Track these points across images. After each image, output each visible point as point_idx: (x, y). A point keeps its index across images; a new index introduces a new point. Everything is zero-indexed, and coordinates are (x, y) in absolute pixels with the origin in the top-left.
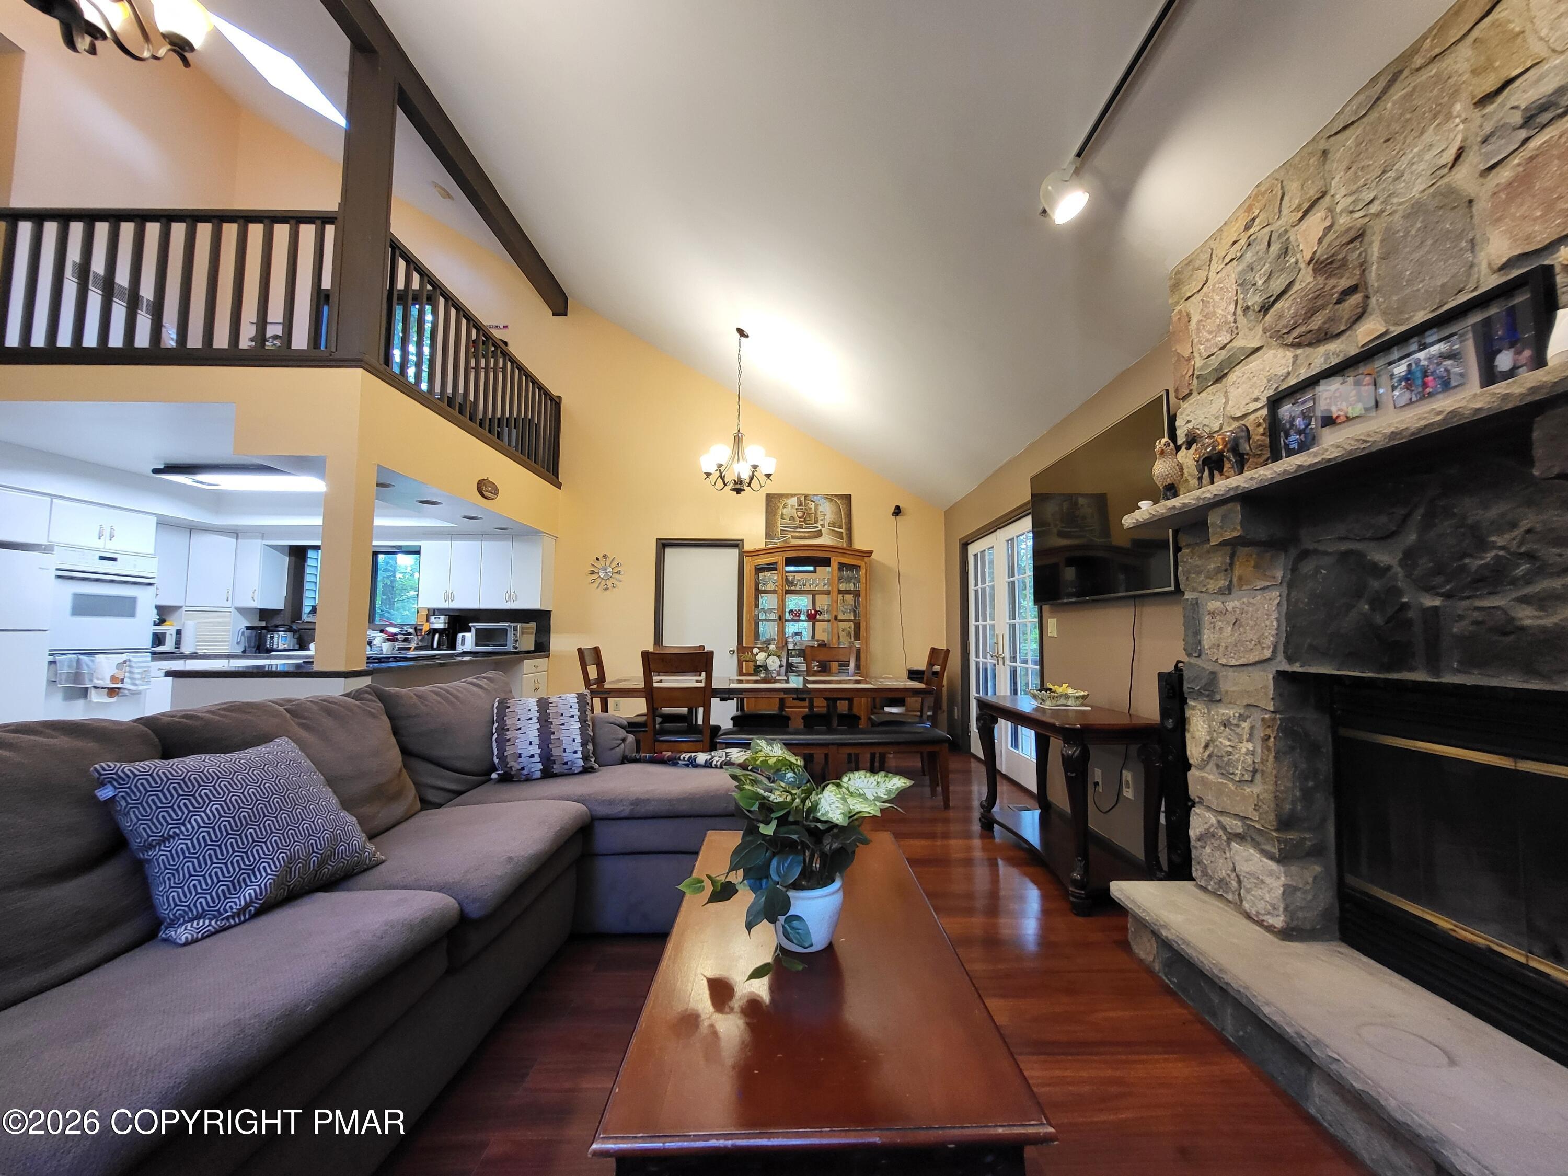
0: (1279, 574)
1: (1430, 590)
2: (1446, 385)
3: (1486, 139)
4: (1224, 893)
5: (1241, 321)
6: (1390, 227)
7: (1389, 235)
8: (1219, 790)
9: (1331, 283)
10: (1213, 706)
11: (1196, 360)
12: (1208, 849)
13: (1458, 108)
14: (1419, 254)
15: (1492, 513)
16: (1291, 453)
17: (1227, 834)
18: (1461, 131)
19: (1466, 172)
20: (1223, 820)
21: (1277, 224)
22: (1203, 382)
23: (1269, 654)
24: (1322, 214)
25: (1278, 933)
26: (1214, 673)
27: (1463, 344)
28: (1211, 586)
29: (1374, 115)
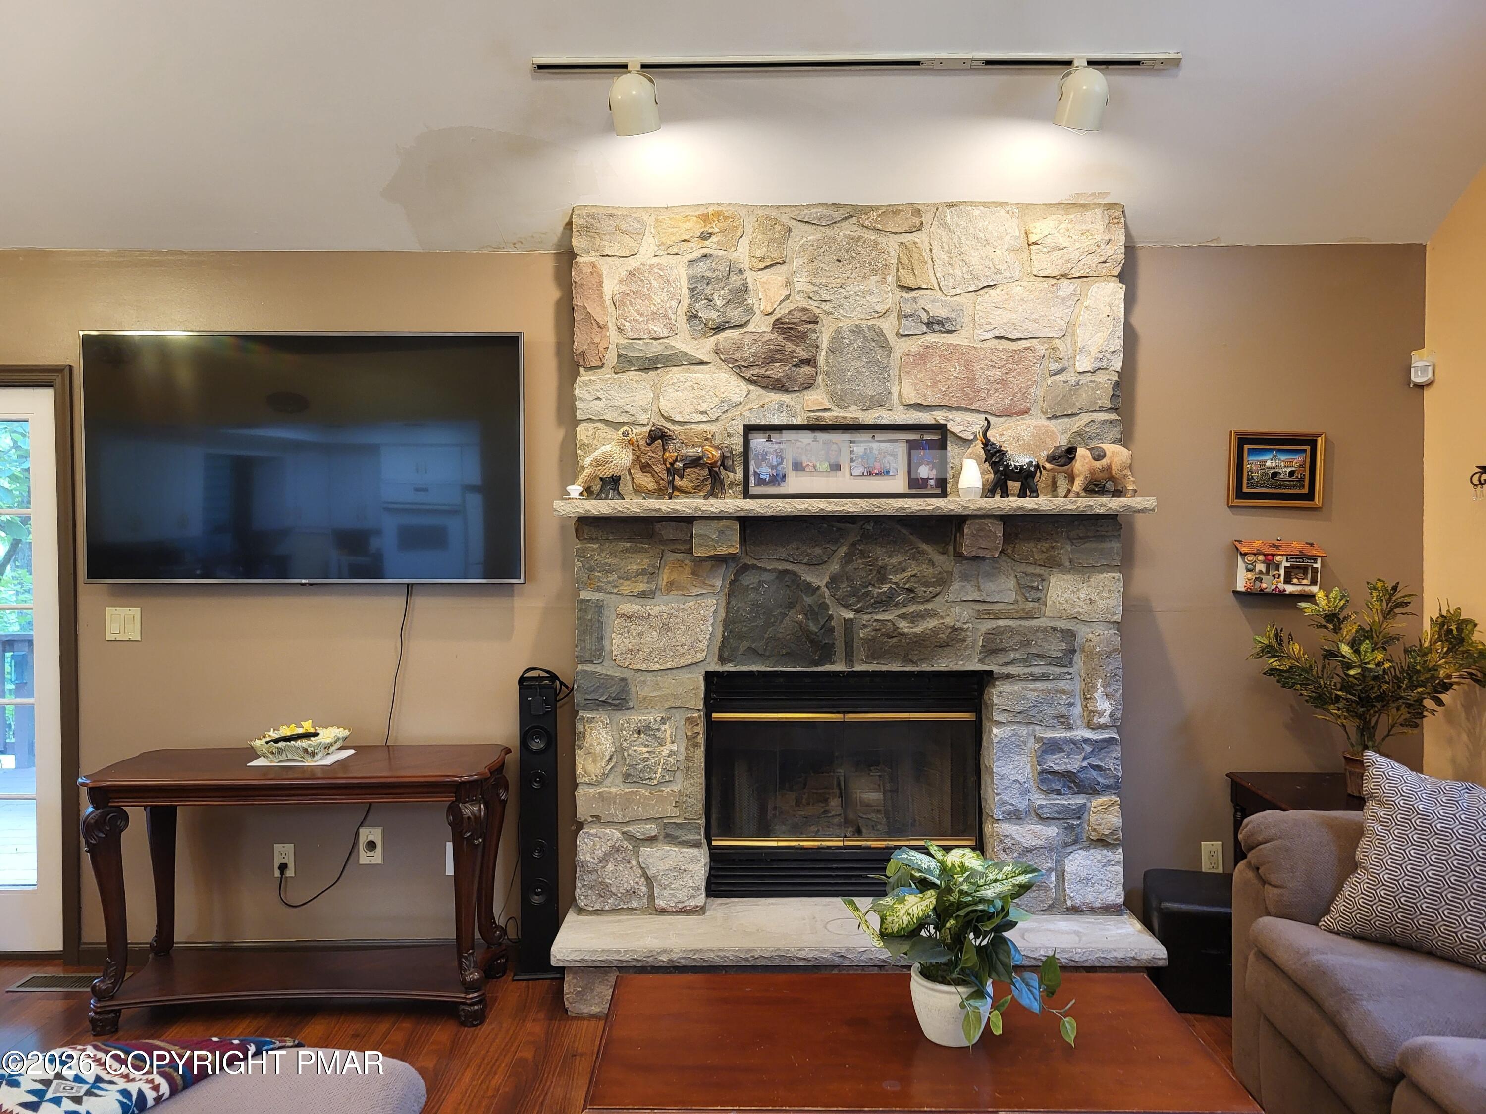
0: (718, 583)
1: (847, 606)
3: (906, 317)
4: (635, 904)
5: (682, 323)
6: (838, 331)
7: (837, 336)
8: (627, 800)
9: (789, 346)
10: (618, 714)
11: (612, 333)
12: (610, 867)
13: (889, 279)
14: (858, 364)
15: (894, 561)
16: (761, 482)
17: (638, 842)
18: (890, 297)
19: (888, 326)
20: (630, 829)
21: (734, 256)
22: (625, 363)
23: (701, 656)
24: (781, 280)
25: (699, 911)
26: (624, 680)
27: (901, 449)
28: (626, 587)
29: (830, 232)
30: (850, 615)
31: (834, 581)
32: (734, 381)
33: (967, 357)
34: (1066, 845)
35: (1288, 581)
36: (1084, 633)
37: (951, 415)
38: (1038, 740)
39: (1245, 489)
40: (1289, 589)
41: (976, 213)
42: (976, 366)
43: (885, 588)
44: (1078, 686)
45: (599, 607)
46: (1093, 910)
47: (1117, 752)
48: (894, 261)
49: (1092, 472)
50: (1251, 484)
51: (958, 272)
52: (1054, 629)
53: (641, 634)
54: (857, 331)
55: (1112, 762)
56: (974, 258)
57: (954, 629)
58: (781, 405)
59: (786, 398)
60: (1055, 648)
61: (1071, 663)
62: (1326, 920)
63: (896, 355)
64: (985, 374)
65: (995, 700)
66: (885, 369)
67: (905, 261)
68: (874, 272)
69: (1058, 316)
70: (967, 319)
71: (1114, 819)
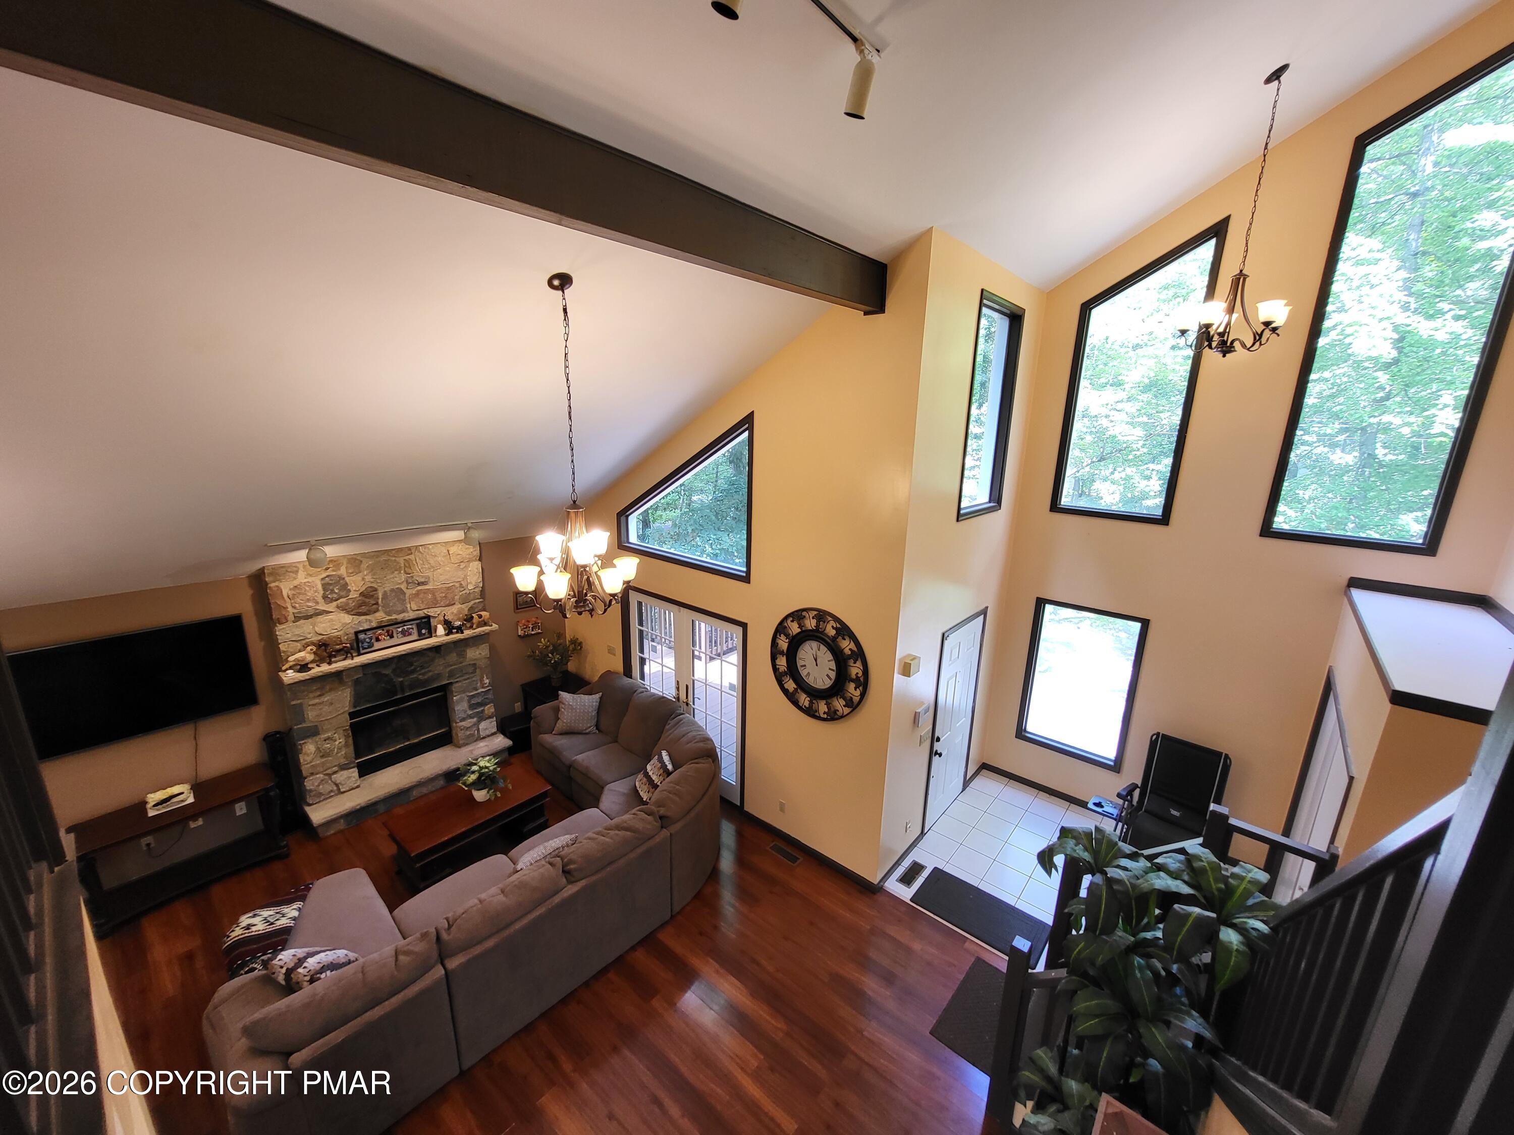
0: (350, 683)
1: (400, 677)
2: (410, 634)
3: (410, 583)
4: (332, 794)
5: (320, 600)
6: (385, 591)
7: (385, 593)
8: (323, 764)
9: (367, 600)
10: (315, 738)
11: (290, 609)
12: (321, 787)
13: (402, 572)
14: (394, 601)
15: (415, 659)
16: (364, 649)
17: (330, 775)
18: (403, 577)
19: (403, 587)
20: (327, 772)
21: (339, 573)
22: (297, 619)
23: (347, 709)
24: (360, 578)
25: (358, 787)
26: (316, 726)
27: (414, 627)
28: (311, 695)
29: (378, 560)
30: (401, 679)
31: (394, 671)
32: (346, 615)
33: (433, 592)
34: (479, 722)
35: (532, 631)
36: (478, 663)
37: (429, 610)
38: (468, 696)
39: (519, 607)
40: (533, 633)
41: (431, 547)
42: (436, 594)
43: (412, 668)
44: (478, 678)
45: (301, 705)
46: (489, 736)
47: (491, 692)
48: (403, 565)
49: (479, 622)
50: (520, 605)
51: (427, 566)
52: (470, 664)
53: (320, 709)
54: (392, 590)
55: (490, 696)
56: (432, 562)
57: (438, 674)
58: (366, 620)
59: (368, 617)
60: (471, 670)
61: (476, 672)
62: (553, 732)
63: (407, 595)
64: (439, 595)
65: (454, 689)
66: (405, 600)
67: (407, 565)
68: (397, 571)
69: (461, 574)
70: (431, 580)
71: (493, 710)
